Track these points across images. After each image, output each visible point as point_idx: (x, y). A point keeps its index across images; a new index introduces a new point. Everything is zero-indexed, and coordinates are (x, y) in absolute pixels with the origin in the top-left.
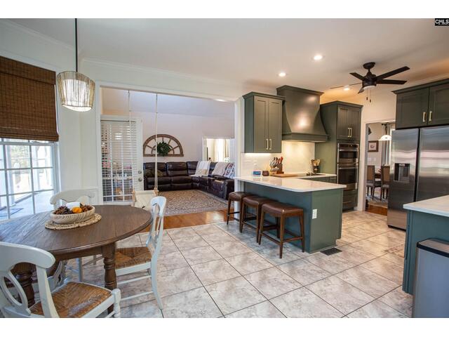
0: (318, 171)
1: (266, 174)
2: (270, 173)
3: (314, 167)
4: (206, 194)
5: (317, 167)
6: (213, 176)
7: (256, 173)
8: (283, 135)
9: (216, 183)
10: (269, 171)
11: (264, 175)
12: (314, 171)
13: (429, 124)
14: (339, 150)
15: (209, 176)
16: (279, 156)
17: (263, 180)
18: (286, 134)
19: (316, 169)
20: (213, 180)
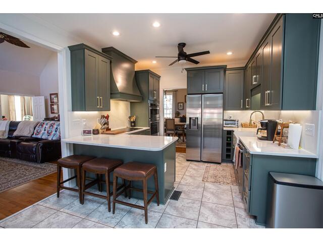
0: (135, 126)
1: (96, 132)
2: (100, 131)
3: (132, 122)
4: (8, 160)
5: (134, 122)
6: (17, 138)
7: (87, 132)
8: (111, 94)
9: (24, 146)
10: (99, 129)
11: (94, 134)
12: (132, 126)
13: (206, 92)
14: (150, 108)
15: (9, 138)
16: (105, 113)
17: (94, 139)
18: (113, 93)
19: (133, 124)
20: (19, 143)
